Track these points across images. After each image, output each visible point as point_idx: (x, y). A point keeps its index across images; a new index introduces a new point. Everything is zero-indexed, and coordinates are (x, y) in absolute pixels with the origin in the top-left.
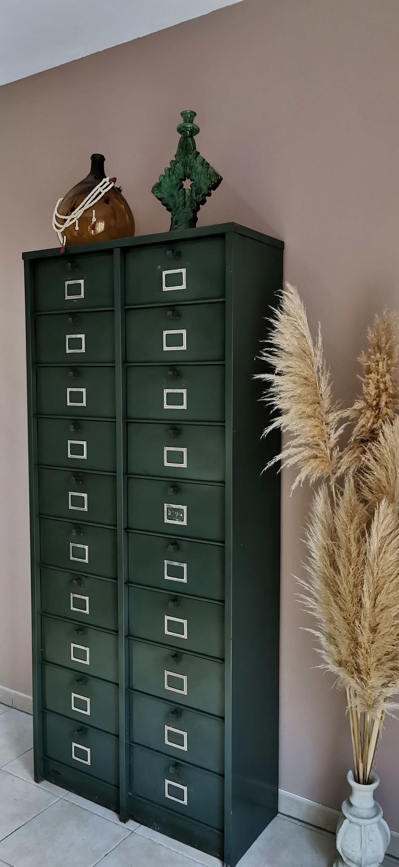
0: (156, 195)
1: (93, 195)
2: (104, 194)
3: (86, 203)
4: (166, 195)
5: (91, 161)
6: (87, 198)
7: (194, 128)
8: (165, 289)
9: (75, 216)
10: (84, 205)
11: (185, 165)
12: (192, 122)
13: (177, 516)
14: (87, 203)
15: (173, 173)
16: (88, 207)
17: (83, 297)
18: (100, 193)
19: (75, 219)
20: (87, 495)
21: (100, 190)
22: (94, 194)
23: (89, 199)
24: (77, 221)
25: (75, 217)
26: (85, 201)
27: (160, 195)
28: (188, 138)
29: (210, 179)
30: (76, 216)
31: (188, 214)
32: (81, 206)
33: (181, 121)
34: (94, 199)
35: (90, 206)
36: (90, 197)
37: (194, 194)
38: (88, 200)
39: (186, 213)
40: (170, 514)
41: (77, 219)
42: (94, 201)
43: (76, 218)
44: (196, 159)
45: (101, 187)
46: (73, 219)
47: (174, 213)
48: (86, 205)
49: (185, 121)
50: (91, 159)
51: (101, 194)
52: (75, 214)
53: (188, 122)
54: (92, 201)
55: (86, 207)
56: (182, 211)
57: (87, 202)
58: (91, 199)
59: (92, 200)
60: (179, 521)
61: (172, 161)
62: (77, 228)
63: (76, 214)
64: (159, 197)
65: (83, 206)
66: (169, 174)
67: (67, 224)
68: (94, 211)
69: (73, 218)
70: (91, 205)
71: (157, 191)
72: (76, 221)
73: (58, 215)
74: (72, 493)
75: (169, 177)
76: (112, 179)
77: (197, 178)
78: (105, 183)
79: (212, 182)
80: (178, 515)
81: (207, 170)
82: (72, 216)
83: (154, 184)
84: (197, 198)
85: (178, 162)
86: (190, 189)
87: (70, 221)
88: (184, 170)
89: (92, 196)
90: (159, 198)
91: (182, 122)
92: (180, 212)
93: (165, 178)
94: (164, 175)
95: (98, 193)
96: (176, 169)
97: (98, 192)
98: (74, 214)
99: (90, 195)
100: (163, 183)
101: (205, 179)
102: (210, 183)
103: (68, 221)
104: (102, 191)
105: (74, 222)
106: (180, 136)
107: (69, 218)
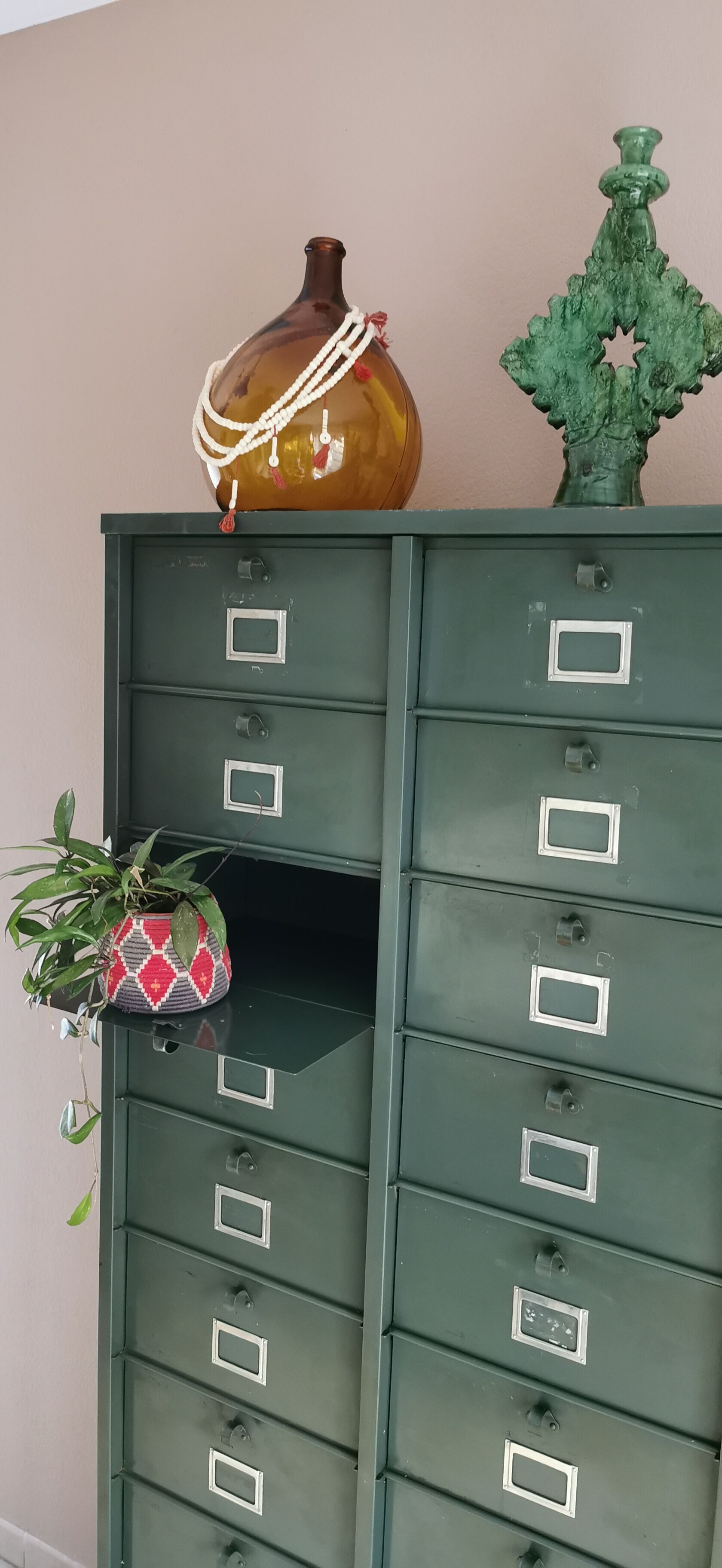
0: (516, 375)
1: (322, 364)
2: (353, 362)
3: (302, 388)
4: (546, 378)
5: (306, 257)
6: (306, 374)
7: (657, 183)
8: (556, 674)
9: (270, 424)
10: (298, 393)
11: (618, 292)
12: (645, 161)
13: (553, 1329)
14: (306, 388)
15: (577, 313)
16: (310, 402)
17: (283, 661)
18: (343, 359)
19: (268, 433)
20: (269, 1204)
21: (343, 348)
22: (325, 360)
23: (312, 375)
24: (275, 440)
25: (267, 428)
26: (299, 383)
27: (526, 377)
28: (638, 211)
29: (705, 342)
30: (272, 426)
31: (622, 446)
32: (288, 395)
33: (612, 157)
34: (326, 378)
35: (314, 398)
36: (315, 372)
37: (647, 382)
38: (309, 380)
39: (617, 439)
40: (531, 1320)
41: (275, 435)
42: (325, 384)
43: (273, 430)
44: (659, 277)
45: (343, 338)
46: (262, 433)
47: (572, 436)
48: (302, 393)
49: (628, 159)
50: (306, 252)
51: (346, 362)
52: (270, 418)
53: (638, 163)
54: (320, 383)
55: (304, 401)
56: (604, 431)
57: (305, 384)
58: (318, 377)
59: (320, 379)
60: (559, 1346)
61: (576, 277)
62: (274, 461)
63: (274, 421)
64: (524, 382)
65: (294, 397)
66: (564, 317)
67: (244, 447)
68: (325, 412)
69: (262, 429)
70: (319, 393)
71: (518, 364)
72: (270, 441)
73: (214, 416)
74: (226, 1191)
75: (563, 323)
76: (373, 316)
77: (660, 334)
78: (353, 326)
79: (710, 353)
80: (556, 1329)
81: (699, 312)
82: (260, 425)
83: (508, 341)
84: (655, 396)
85: (596, 282)
86: (631, 368)
87: (252, 439)
88: (615, 309)
89: (319, 367)
90: (523, 384)
91: (618, 162)
92: (596, 436)
93: (549, 325)
94: (546, 319)
95: (337, 357)
96: (585, 300)
97: (335, 356)
98: (267, 421)
99: (313, 365)
100: (538, 342)
101: (689, 341)
102: (706, 353)
103: (247, 438)
104: (347, 352)
105: (266, 441)
106: (608, 203)
107: (253, 428)
